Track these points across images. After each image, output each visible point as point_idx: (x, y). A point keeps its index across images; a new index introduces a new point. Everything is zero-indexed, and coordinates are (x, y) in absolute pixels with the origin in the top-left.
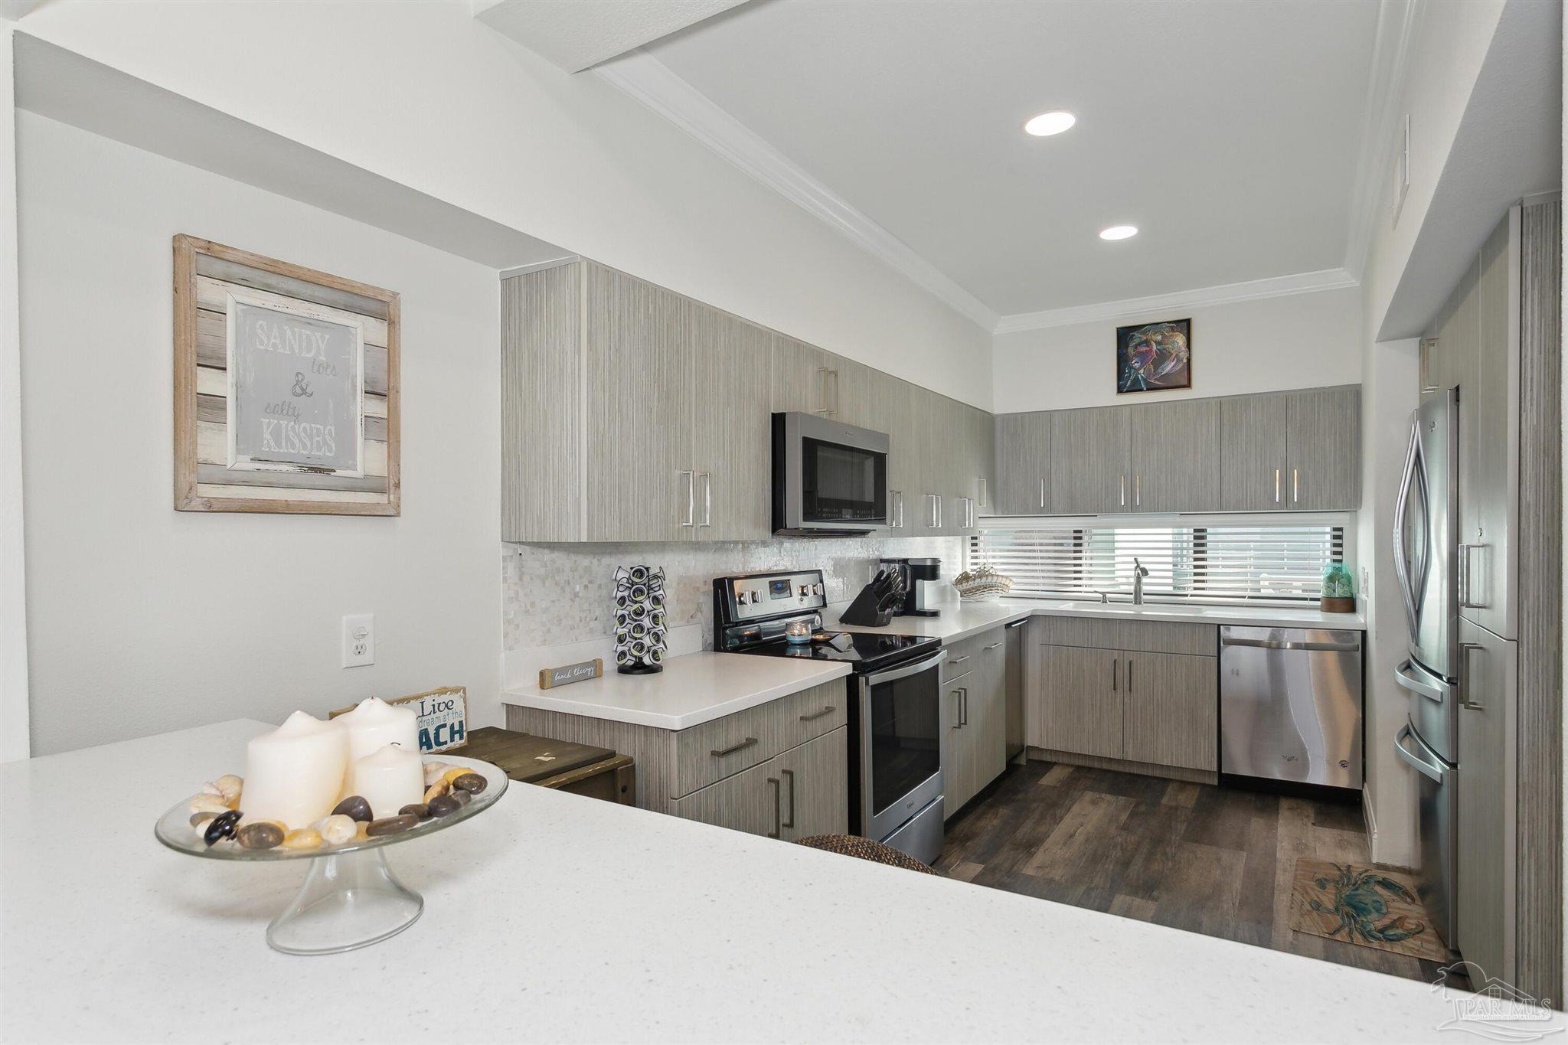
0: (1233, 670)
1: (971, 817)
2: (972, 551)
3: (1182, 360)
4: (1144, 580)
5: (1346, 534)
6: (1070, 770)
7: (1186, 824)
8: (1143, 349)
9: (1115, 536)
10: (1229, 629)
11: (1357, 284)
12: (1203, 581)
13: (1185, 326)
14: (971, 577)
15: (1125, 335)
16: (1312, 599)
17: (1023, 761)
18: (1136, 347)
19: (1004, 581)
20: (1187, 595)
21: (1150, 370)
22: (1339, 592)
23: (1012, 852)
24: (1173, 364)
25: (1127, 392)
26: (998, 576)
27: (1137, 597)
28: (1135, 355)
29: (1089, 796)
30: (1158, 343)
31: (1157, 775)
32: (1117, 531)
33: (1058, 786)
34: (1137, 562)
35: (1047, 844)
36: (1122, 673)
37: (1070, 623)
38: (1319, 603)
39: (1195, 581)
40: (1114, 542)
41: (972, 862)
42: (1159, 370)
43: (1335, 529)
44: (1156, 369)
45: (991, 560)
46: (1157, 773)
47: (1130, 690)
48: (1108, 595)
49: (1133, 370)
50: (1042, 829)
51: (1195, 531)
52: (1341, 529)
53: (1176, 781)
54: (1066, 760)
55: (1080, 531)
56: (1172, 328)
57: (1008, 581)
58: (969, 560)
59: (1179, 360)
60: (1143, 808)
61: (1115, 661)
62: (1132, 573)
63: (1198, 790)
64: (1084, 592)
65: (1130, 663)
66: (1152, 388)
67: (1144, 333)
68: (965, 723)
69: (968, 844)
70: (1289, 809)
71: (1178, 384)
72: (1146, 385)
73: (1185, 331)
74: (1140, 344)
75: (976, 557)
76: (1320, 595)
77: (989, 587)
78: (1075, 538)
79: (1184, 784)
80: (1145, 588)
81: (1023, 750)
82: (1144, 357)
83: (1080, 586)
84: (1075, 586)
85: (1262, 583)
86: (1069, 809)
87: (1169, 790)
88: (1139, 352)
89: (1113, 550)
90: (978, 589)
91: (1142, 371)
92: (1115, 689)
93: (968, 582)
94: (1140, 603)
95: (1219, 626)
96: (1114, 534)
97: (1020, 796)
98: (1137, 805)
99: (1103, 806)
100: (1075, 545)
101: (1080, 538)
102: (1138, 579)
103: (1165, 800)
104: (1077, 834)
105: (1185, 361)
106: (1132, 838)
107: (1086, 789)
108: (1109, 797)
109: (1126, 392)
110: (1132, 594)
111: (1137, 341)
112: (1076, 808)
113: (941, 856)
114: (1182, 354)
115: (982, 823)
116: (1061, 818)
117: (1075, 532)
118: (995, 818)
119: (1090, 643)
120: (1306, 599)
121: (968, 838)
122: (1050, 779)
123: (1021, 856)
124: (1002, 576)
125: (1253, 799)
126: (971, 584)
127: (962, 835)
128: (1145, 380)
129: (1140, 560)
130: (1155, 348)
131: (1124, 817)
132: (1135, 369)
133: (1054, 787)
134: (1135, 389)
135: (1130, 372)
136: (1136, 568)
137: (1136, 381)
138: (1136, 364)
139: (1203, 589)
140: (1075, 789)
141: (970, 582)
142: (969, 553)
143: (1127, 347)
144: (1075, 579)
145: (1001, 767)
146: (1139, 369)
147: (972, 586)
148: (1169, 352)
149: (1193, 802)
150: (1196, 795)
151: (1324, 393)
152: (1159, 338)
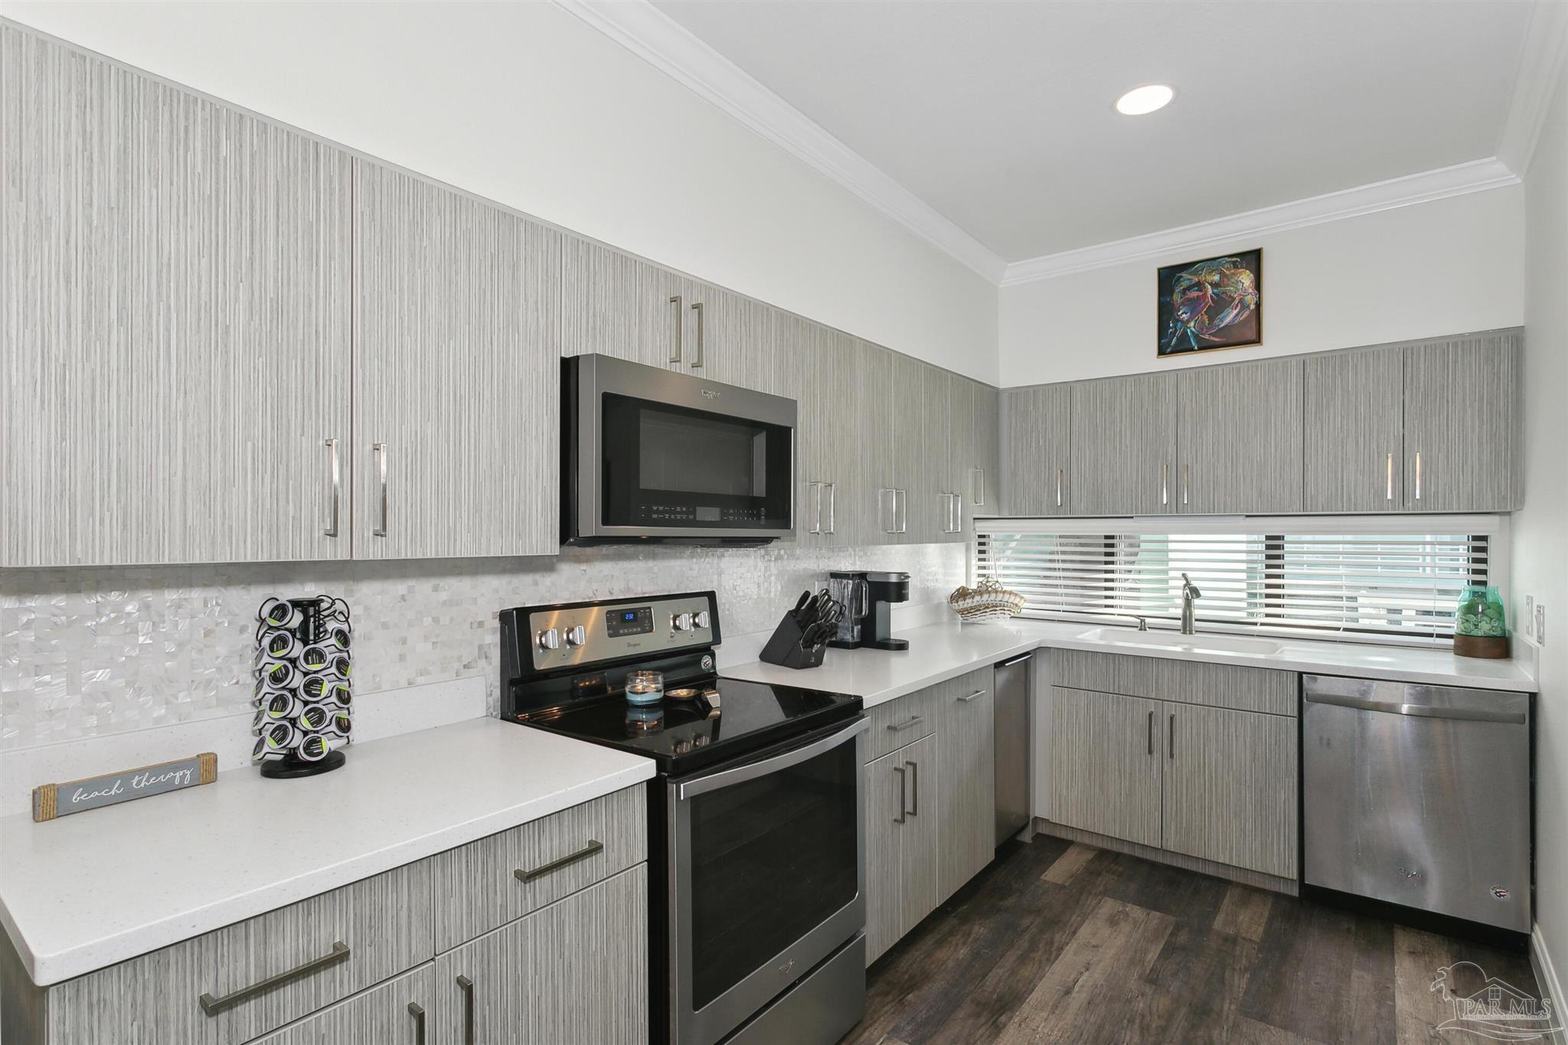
0: (1321, 738)
1: (929, 941)
2: (980, 560)
3: (1248, 307)
4: (1196, 602)
5: (1492, 545)
6: (1090, 855)
7: (1247, 975)
8: (1194, 294)
9: (1169, 544)
10: (1316, 679)
11: (1519, 181)
12: (1279, 606)
13: (1253, 259)
14: (970, 594)
15: (1168, 277)
16: (1439, 636)
17: (1027, 837)
18: (1184, 292)
19: (1012, 599)
20: (1255, 624)
21: (1203, 322)
22: (1485, 628)
23: (970, 1021)
24: (1235, 312)
25: (1172, 352)
26: (1004, 592)
27: (1187, 624)
28: (1183, 304)
29: (1109, 906)
30: (1214, 285)
31: (1211, 873)
32: (1171, 537)
33: (1067, 884)
34: (1186, 579)
35: (1025, 1009)
36: (1160, 732)
37: (1089, 660)
38: (1451, 642)
39: (1267, 605)
40: (1167, 551)
41: (901, 1039)
42: (1216, 322)
43: (1476, 538)
44: (1211, 319)
45: (1000, 572)
46: (1210, 871)
47: (1172, 756)
48: (1148, 620)
49: (1179, 324)
50: (1026, 972)
51: (1268, 538)
52: (1484, 538)
53: (1238, 885)
54: (1087, 840)
55: (1112, 537)
56: (1234, 263)
57: (1018, 599)
58: (975, 571)
59: (1244, 306)
60: (1183, 938)
61: (1150, 715)
62: (1180, 592)
63: (1269, 905)
64: (1114, 616)
65: (1172, 718)
66: (1206, 347)
67: (1195, 273)
68: (914, 813)
69: (910, 997)
70: (1412, 953)
71: (1243, 339)
72: (1197, 342)
73: (1253, 266)
74: (1189, 288)
75: (984, 568)
76: (1452, 632)
77: (993, 607)
78: (1106, 546)
79: (1250, 892)
80: (1197, 613)
81: (1028, 824)
82: (1194, 305)
83: (1112, 606)
84: (1106, 606)
85: (1360, 610)
86: (1075, 933)
87: (1226, 901)
88: (1189, 300)
89: (1167, 561)
90: (977, 609)
91: (1192, 324)
92: (1150, 752)
93: (965, 600)
94: (1191, 633)
95: (1300, 674)
96: (1167, 542)
97: (1011, 901)
98: (1178, 928)
99: (1125, 927)
100: (1107, 554)
101: (1112, 546)
102: (1188, 604)
103: (1218, 924)
104: (1076, 988)
105: (1252, 307)
106: (1163, 1003)
107: (1105, 893)
108: (1137, 912)
109: (1169, 353)
110: (1180, 619)
111: (1185, 284)
112: (1085, 932)
113: (860, 1022)
114: (1248, 298)
115: (942, 954)
116: (1061, 949)
117: (1106, 537)
118: (964, 943)
119: (1116, 687)
120: (1431, 635)
121: (912, 985)
122: (1059, 871)
123: (981, 1031)
124: (1011, 593)
125: (1353, 928)
126: (969, 603)
127: (906, 977)
128: (1196, 336)
129: (1190, 575)
130: (1210, 291)
131: (1152, 955)
132: (1182, 322)
133: (1063, 887)
134: (1183, 347)
135: (1175, 326)
136: (1185, 586)
137: (1184, 337)
138: (1184, 315)
139: (1279, 616)
140: (1090, 893)
141: (967, 601)
142: (974, 562)
143: (1172, 292)
144: (1107, 597)
145: (986, 855)
146: (1188, 321)
147: (969, 605)
148: (1230, 296)
149: (1261, 930)
150: (1266, 914)
151: (1463, 342)
152: (1217, 278)
